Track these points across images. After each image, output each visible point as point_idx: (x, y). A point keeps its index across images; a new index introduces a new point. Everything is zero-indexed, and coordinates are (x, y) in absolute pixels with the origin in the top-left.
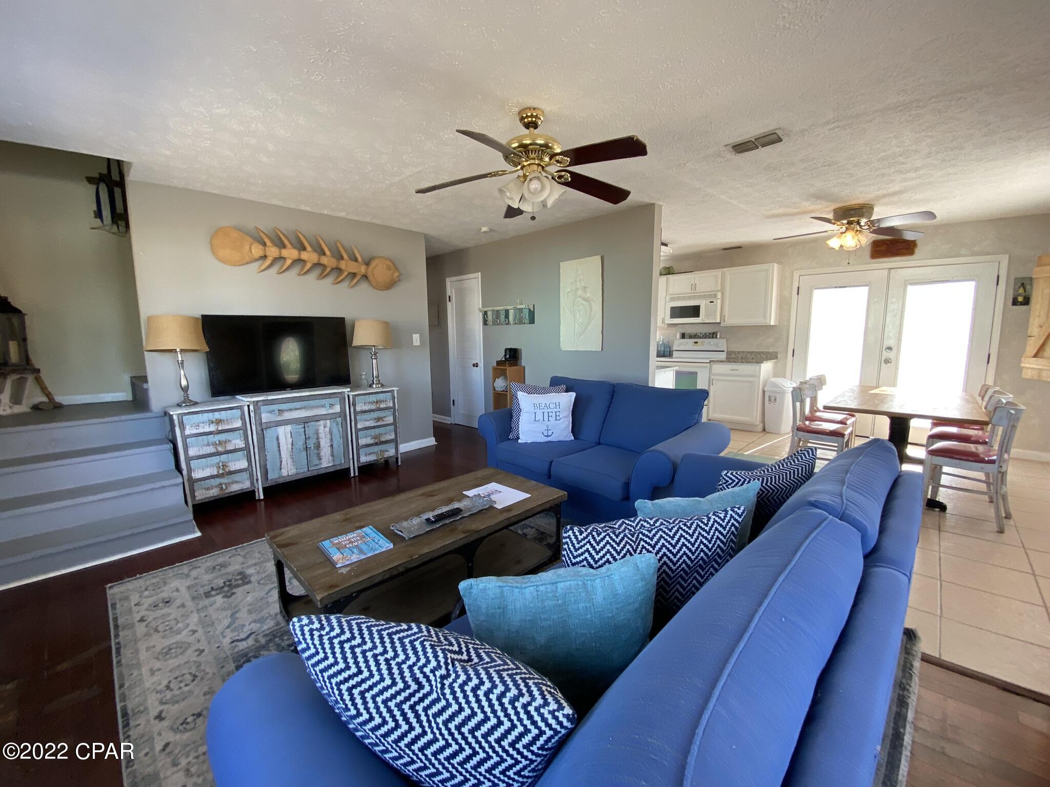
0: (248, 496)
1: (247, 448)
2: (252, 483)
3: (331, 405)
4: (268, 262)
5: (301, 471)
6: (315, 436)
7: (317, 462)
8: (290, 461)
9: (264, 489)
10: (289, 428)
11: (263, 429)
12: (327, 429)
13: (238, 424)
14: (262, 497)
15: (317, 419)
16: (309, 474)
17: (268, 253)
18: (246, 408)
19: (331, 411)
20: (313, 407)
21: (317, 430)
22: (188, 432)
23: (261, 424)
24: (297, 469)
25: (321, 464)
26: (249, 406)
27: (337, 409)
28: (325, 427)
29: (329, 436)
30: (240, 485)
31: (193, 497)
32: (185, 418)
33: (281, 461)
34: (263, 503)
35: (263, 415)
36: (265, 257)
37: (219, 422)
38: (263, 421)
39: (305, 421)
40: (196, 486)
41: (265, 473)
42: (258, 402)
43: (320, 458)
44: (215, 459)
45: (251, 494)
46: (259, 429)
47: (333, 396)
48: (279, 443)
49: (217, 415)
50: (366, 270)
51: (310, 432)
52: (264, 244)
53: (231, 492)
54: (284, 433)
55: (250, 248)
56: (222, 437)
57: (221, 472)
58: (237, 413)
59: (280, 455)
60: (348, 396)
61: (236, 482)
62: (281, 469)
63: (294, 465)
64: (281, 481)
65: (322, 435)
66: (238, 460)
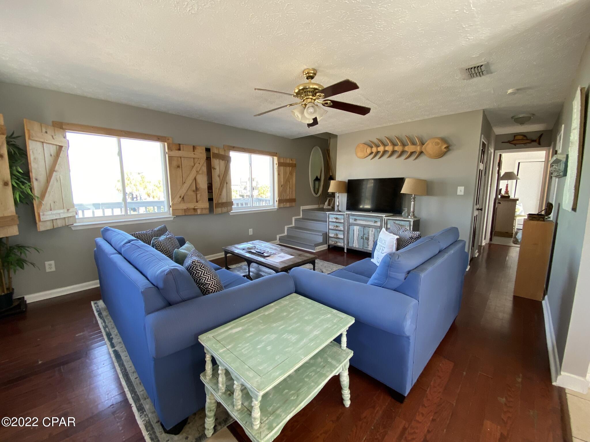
0: (341, 249)
1: (344, 231)
2: (344, 245)
3: (376, 222)
4: (374, 154)
5: (360, 247)
6: (368, 234)
7: (366, 246)
8: (357, 241)
9: (347, 249)
10: (358, 227)
11: (350, 225)
12: (373, 233)
13: (342, 221)
14: (346, 252)
15: (369, 226)
16: (363, 250)
17: (373, 151)
18: (345, 215)
19: (375, 224)
20: (368, 221)
21: (369, 232)
22: (330, 220)
23: (349, 223)
24: (359, 246)
25: (368, 248)
26: (346, 215)
27: (379, 224)
28: (372, 231)
29: (373, 236)
30: (340, 244)
31: (329, 242)
32: (330, 215)
33: (354, 240)
34: (346, 254)
35: (350, 220)
36: (372, 153)
37: (337, 218)
38: (350, 222)
39: (364, 226)
40: (330, 238)
41: (348, 243)
42: (349, 214)
43: (368, 245)
44: (335, 232)
45: (343, 249)
46: (348, 226)
47: (378, 218)
48: (354, 233)
49: (337, 216)
50: (421, 148)
51: (366, 232)
52: (372, 147)
53: (338, 245)
54: (356, 228)
55: (366, 150)
56: (338, 224)
57: (335, 236)
58: (342, 217)
59: (354, 237)
60: (385, 219)
61: (340, 242)
62: (353, 243)
63: (358, 244)
64: (353, 248)
65: (370, 235)
66: (341, 234)
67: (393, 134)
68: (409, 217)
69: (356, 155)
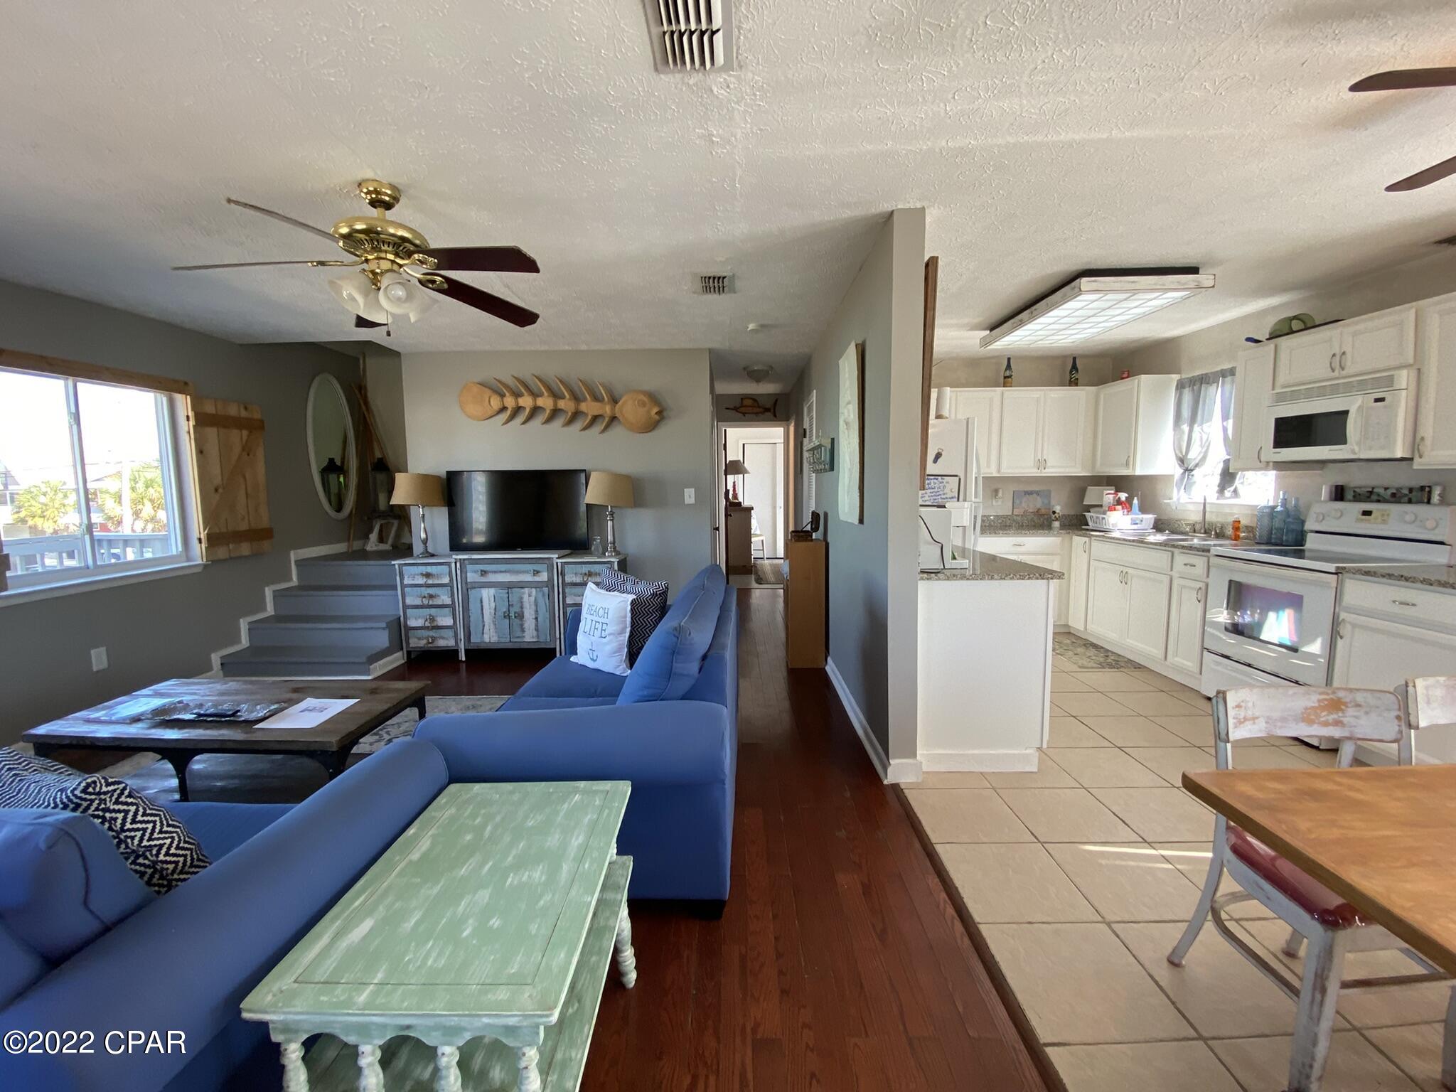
0: (452, 654)
1: (452, 606)
2: (456, 642)
3: (536, 572)
4: (509, 412)
5: (503, 640)
6: (519, 605)
7: (519, 634)
8: (492, 626)
9: (466, 651)
10: (492, 591)
11: (467, 588)
12: (532, 599)
13: (446, 580)
14: (464, 659)
15: (522, 585)
16: (510, 646)
17: (506, 405)
18: (453, 565)
19: (537, 579)
20: (518, 572)
21: (522, 598)
22: (406, 582)
23: (466, 583)
24: (499, 637)
25: (524, 637)
26: (456, 563)
27: (544, 577)
28: (529, 596)
29: (533, 607)
30: (446, 642)
31: (408, 643)
32: (404, 568)
33: (484, 626)
34: (464, 665)
35: (469, 574)
36: (504, 409)
37: (428, 575)
38: (468, 581)
39: (509, 586)
40: (411, 633)
41: (468, 635)
42: (464, 559)
43: (523, 630)
44: (427, 612)
45: (453, 653)
46: (464, 589)
47: (541, 561)
48: (482, 606)
49: (429, 569)
50: (613, 410)
51: (514, 599)
52: (502, 396)
53: (438, 647)
54: (487, 594)
55: (489, 401)
56: (432, 591)
57: (427, 624)
58: (445, 568)
59: (483, 617)
60: (557, 563)
61: (443, 638)
62: (483, 633)
63: (496, 632)
64: (483, 646)
65: (526, 605)
66: (445, 616)
67: (552, 371)
68: (607, 554)
69: (462, 409)
